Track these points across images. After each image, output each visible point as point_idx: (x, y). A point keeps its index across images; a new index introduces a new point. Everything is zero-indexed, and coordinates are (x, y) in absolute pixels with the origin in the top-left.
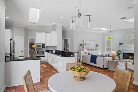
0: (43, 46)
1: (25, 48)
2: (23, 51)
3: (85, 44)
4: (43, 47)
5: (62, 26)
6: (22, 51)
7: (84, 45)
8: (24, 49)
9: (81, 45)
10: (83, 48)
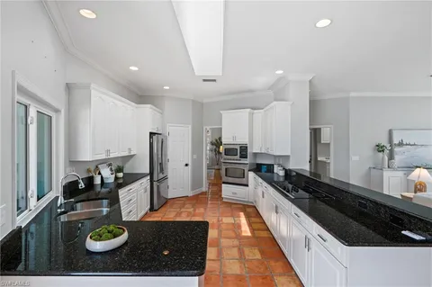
0: (243, 151)
1: (195, 157)
2: (190, 164)
3: (401, 144)
4: (244, 156)
5: (310, 81)
6: (187, 165)
7: (397, 149)
8: (193, 160)
9: (380, 148)
10: (391, 157)
